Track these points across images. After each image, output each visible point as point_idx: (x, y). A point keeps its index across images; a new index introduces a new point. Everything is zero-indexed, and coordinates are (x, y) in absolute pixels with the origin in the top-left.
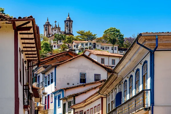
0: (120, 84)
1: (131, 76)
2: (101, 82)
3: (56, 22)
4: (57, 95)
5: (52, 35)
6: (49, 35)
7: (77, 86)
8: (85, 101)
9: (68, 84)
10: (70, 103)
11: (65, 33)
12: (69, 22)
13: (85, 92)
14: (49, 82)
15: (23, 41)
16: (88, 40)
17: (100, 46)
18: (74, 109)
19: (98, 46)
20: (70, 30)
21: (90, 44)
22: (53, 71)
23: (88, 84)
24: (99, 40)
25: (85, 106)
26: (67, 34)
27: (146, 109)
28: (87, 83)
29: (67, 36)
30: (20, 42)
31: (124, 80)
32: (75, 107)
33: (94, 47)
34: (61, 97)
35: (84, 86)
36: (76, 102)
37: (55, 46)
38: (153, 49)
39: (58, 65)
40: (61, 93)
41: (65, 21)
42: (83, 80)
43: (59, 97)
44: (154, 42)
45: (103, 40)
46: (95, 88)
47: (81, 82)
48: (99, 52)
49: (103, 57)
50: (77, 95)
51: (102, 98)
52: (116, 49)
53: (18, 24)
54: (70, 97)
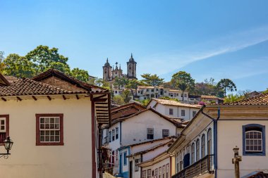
0: (188, 145)
1: (198, 140)
2: (170, 138)
3: (117, 63)
4: (123, 151)
5: (113, 78)
6: (109, 78)
7: (145, 143)
8: (153, 160)
9: (135, 140)
10: (137, 161)
11: (128, 76)
12: (132, 64)
13: (153, 150)
14: (113, 137)
15: (97, 109)
16: (154, 85)
17: (168, 92)
18: (142, 168)
19: (166, 92)
20: (133, 73)
21: (157, 90)
22: (118, 125)
23: (156, 140)
24: (167, 85)
25: (153, 164)
26: (130, 77)
27: (210, 172)
28: (154, 139)
29: (130, 80)
30: (96, 112)
31: (192, 143)
32: (142, 165)
33: (162, 93)
34: (128, 155)
35: (152, 142)
36: (144, 160)
37: (116, 92)
38: (216, 119)
39: (124, 120)
40: (127, 150)
41: (128, 63)
42: (150, 136)
43: (125, 154)
44: (217, 112)
45: (172, 85)
46: (163, 145)
47: (148, 138)
48: (167, 102)
49: (171, 108)
50: (144, 152)
51: (171, 157)
52: (186, 96)
53: (95, 96)
54: (137, 154)
